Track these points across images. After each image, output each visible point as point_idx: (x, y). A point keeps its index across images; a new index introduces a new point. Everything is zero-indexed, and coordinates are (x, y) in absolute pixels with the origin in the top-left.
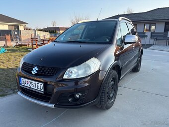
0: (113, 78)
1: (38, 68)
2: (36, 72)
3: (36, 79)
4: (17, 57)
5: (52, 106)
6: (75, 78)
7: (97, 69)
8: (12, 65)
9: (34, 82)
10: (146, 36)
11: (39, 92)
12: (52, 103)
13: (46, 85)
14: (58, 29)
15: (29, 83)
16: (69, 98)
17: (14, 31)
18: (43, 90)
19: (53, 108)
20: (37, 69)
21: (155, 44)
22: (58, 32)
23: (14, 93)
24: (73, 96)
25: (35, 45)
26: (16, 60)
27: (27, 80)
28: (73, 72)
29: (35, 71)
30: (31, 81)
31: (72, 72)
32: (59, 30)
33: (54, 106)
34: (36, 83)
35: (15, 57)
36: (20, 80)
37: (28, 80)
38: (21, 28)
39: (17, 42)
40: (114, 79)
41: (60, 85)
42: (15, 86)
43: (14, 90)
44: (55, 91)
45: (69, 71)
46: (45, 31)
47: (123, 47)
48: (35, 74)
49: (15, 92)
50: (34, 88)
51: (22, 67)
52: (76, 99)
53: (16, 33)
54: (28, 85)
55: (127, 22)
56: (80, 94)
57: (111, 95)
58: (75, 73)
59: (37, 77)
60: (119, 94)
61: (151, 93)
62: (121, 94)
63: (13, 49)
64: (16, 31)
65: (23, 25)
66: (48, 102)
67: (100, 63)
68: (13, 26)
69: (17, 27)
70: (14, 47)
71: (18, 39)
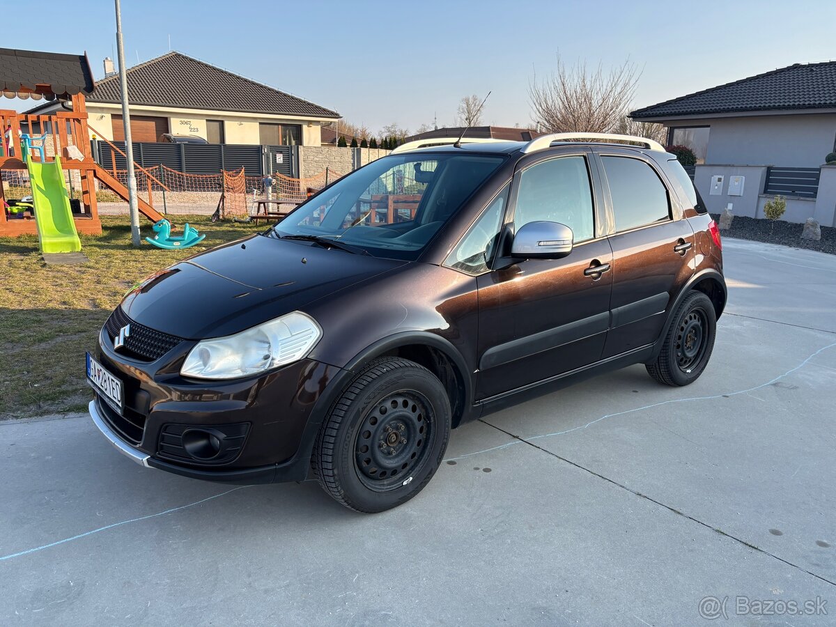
2: (122, 343)
7: (298, 355)
9: (107, 375)
11: (115, 407)
15: (101, 375)
16: (187, 442)
17: (273, 149)
18: (121, 404)
20: (128, 334)
27: (97, 366)
29: (122, 337)
33: (148, 461)
34: (110, 377)
36: (88, 363)
39: (261, 203)
44: (152, 412)
53: (280, 159)
56: (220, 435)
57: (390, 462)
60: (477, 469)
61: (621, 486)
62: (487, 470)
63: (242, 229)
64: (281, 152)
65: (319, 122)
66: (136, 444)
67: (319, 334)
68: (280, 126)
69: (295, 132)
70: (248, 222)
71: (270, 188)
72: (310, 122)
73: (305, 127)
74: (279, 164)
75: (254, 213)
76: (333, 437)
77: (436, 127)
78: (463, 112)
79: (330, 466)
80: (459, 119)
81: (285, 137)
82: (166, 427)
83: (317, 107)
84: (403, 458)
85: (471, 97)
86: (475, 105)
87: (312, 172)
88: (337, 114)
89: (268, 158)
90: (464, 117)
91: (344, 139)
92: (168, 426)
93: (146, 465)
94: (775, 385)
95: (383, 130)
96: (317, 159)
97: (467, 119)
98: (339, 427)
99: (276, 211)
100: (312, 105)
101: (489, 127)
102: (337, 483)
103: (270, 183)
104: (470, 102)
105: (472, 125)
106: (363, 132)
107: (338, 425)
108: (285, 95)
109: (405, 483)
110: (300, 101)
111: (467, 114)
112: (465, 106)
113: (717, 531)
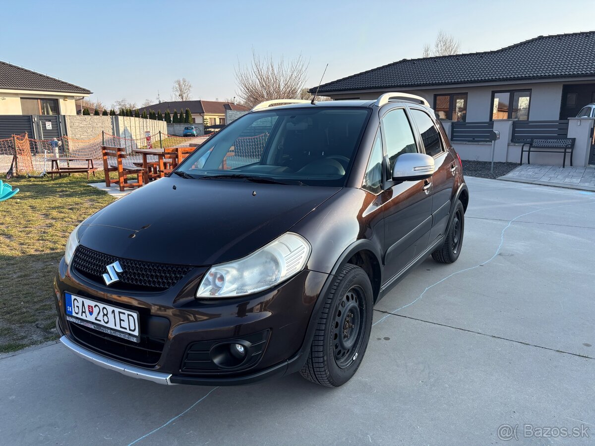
0: (354, 290)
1: (123, 266)
2: (115, 279)
3: (115, 297)
4: (54, 213)
5: (165, 379)
6: (234, 294)
7: (299, 268)
8: (38, 245)
9: (110, 309)
10: (493, 137)
11: (126, 337)
12: (163, 371)
13: (145, 316)
14: (198, 107)
15: (96, 310)
16: (215, 356)
17: (40, 117)
18: (136, 333)
19: (167, 386)
20: (119, 270)
21: (525, 160)
22: (198, 120)
23: (47, 339)
24: (226, 348)
25: (115, 169)
26: (51, 225)
27: (88, 302)
28: (228, 278)
29: (112, 273)
30: (101, 306)
31: (222, 278)
32: (201, 113)
33: (171, 380)
34: (117, 310)
35: (46, 216)
36: (67, 303)
37: (93, 303)
38: (67, 108)
39: (54, 161)
40: (358, 294)
41: (192, 318)
42: (49, 318)
43: (46, 329)
44: (172, 334)
45: (215, 275)
46: (153, 117)
47: (390, 192)
48: (113, 285)
49: (49, 336)
50: (111, 325)
51: (74, 261)
52: (233, 359)
53: (49, 125)
54: (91, 318)
55: (408, 105)
56: (247, 343)
57: (348, 344)
58: (234, 280)
59: (120, 294)
60: (379, 339)
61: (478, 333)
62: (387, 339)
63: (40, 183)
64: (50, 121)
65: (73, 97)
66: (153, 367)
67: (309, 248)
68: (39, 100)
69: (53, 105)
70: (42, 177)
71: (57, 148)
72: (65, 97)
73: (61, 101)
74: (49, 130)
75: (50, 170)
76: (323, 330)
77: (160, 101)
78: (177, 90)
79: (321, 354)
80: (174, 96)
81: (44, 109)
82: (191, 346)
83: (70, 85)
84: (353, 339)
85: (181, 80)
86: (185, 86)
87: (79, 136)
88: (88, 91)
89: (38, 125)
90: (178, 94)
91: (88, 110)
92: (193, 345)
93: (169, 383)
94: (500, 254)
95: (115, 104)
96: (82, 125)
97: (180, 96)
98: (326, 322)
99: (66, 167)
100: (66, 83)
101: (200, 101)
102: (325, 367)
103: (56, 145)
104: (181, 84)
105: (184, 100)
106: (99, 105)
107: (325, 320)
108: (41, 75)
109: (354, 359)
110: (55, 80)
111: (179, 92)
112: (177, 86)
113: (557, 351)
